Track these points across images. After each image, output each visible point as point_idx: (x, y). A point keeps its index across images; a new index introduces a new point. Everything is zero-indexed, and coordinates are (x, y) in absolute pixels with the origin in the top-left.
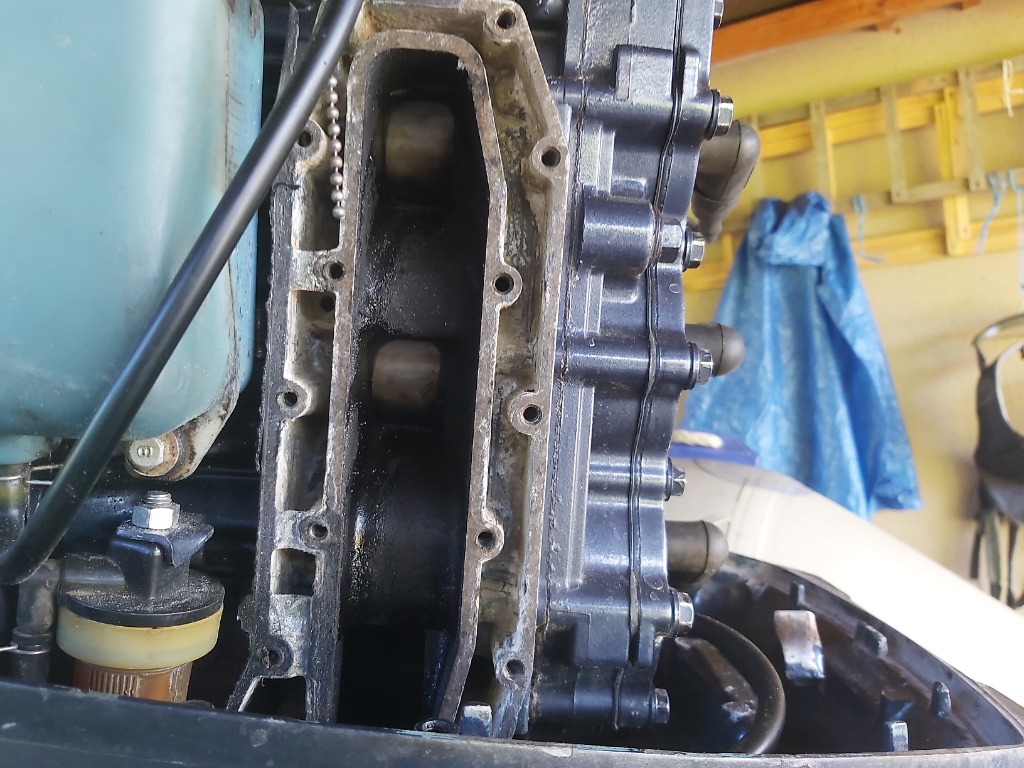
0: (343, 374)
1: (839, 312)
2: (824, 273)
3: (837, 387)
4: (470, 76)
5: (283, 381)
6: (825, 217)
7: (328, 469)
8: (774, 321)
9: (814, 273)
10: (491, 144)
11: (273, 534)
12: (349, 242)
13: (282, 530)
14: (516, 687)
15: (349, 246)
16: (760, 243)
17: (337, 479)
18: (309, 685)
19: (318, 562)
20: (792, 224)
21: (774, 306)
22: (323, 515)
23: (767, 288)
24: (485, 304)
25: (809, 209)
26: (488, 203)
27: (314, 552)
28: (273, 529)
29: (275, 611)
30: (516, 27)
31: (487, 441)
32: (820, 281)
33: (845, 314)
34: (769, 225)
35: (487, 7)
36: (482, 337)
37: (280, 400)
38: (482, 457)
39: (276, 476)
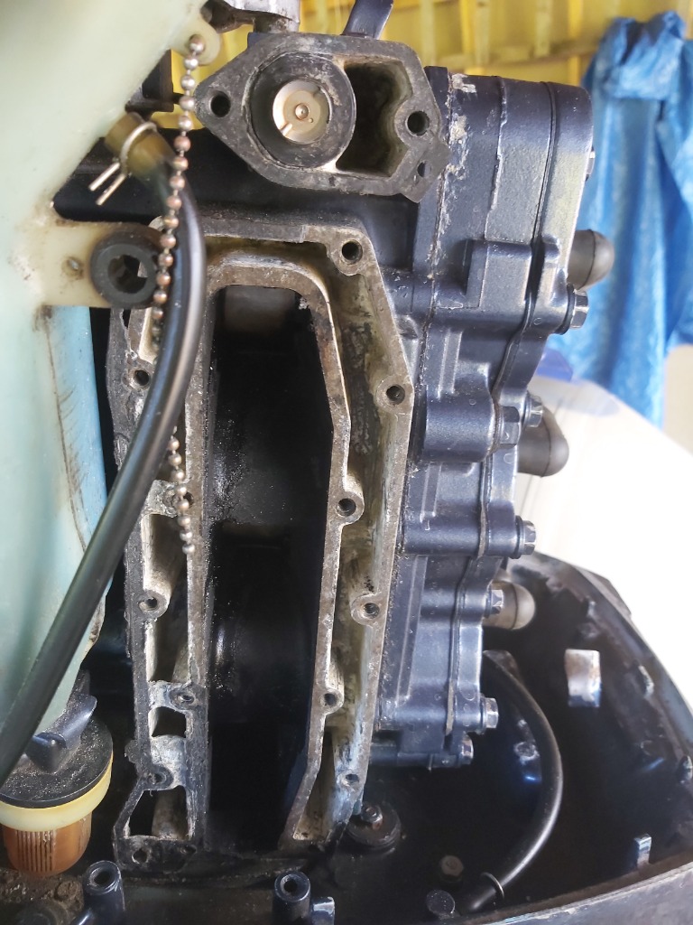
0: (198, 584)
1: (674, 153)
2: (667, 108)
3: (659, 230)
4: (313, 315)
5: (144, 593)
6: (678, 44)
7: (191, 655)
8: (611, 156)
9: (655, 108)
10: (334, 384)
11: (148, 700)
12: (196, 475)
13: (156, 696)
14: (353, 790)
15: (196, 478)
16: (607, 76)
17: (199, 661)
18: (188, 793)
19: (188, 720)
20: (643, 54)
21: (613, 141)
22: (188, 686)
23: (608, 121)
24: (329, 524)
25: (664, 34)
26: (332, 436)
27: (183, 711)
28: (147, 697)
29: (155, 748)
30: (363, 262)
31: (330, 632)
32: (661, 117)
33: (679, 155)
34: (618, 56)
35: (331, 239)
36: (326, 551)
37: (143, 605)
38: (326, 643)
39: (145, 661)
